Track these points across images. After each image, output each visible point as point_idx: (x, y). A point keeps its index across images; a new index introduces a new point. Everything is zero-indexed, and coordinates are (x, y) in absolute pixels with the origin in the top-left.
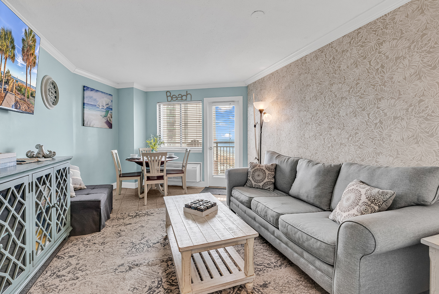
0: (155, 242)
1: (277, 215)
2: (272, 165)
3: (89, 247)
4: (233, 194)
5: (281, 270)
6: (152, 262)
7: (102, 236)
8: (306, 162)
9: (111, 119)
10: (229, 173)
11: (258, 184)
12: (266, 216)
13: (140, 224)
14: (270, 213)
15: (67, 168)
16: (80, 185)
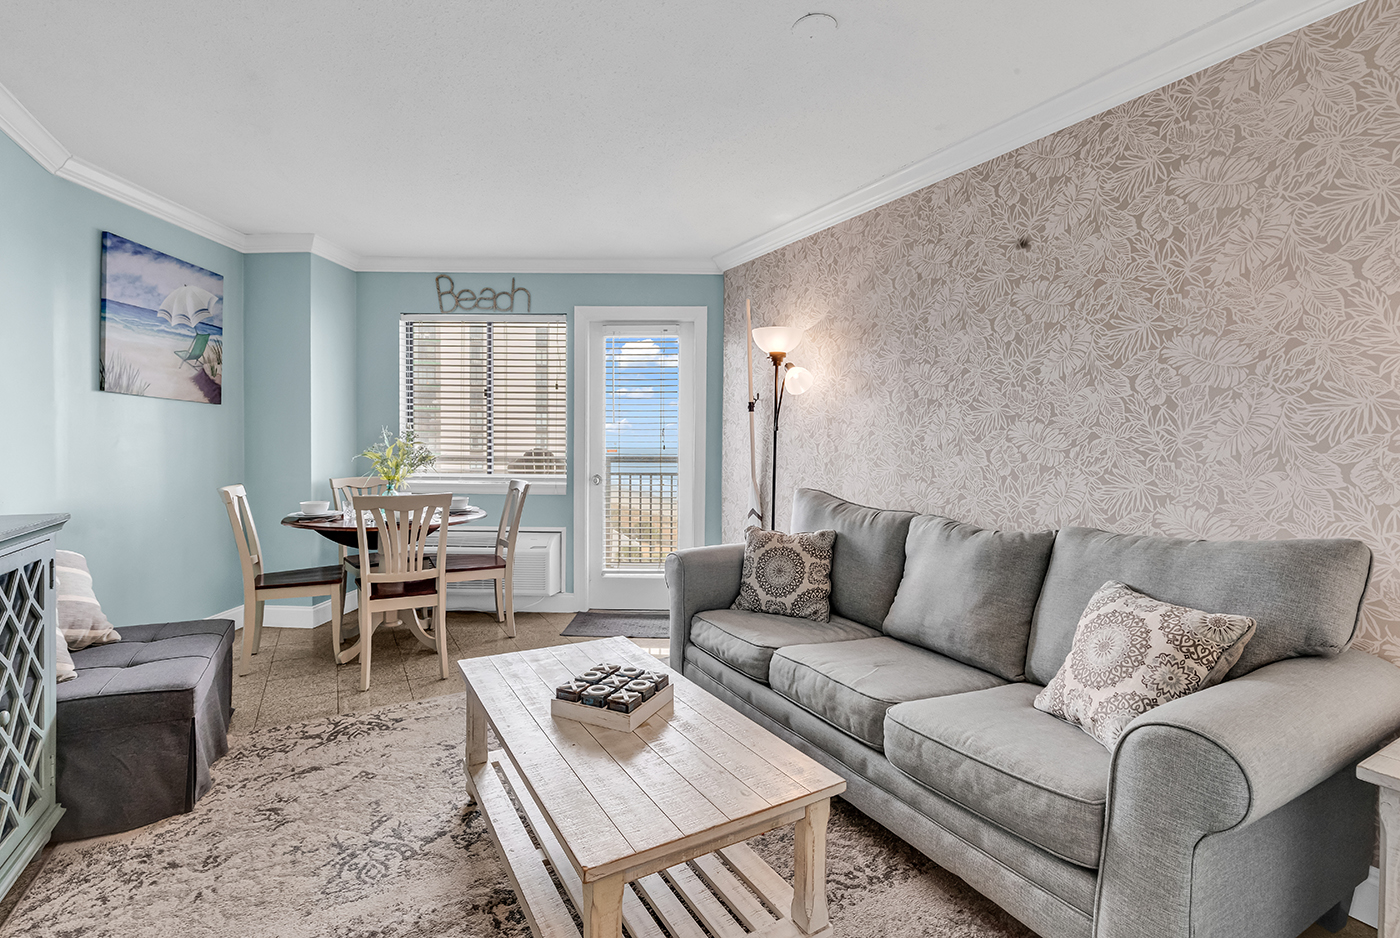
0: (431, 833)
1: (874, 708)
2: (822, 534)
3: (146, 883)
4: (699, 635)
5: (892, 891)
6: (432, 916)
7: (202, 831)
8: (940, 526)
9: (216, 366)
10: (680, 565)
11: (778, 599)
12: (833, 709)
13: (357, 765)
14: (847, 700)
15: (45, 563)
16: (93, 628)
